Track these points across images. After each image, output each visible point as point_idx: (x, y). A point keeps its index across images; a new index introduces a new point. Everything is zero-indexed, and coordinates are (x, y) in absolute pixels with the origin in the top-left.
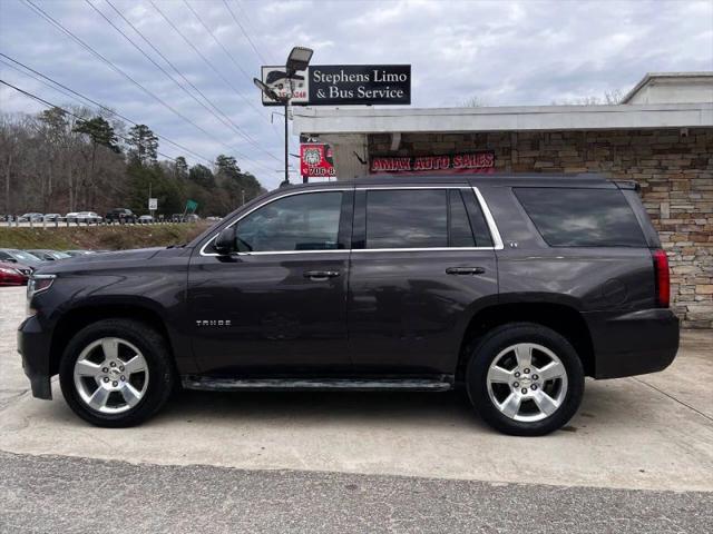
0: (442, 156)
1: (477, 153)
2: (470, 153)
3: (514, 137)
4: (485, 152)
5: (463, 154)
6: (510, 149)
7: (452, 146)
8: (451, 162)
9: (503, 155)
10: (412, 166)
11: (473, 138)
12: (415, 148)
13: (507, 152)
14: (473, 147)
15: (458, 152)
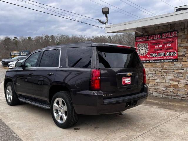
0: (158, 34)
1: (170, 32)
2: (168, 32)
3: (186, 24)
4: (174, 31)
5: (165, 33)
6: (184, 29)
7: (162, 30)
8: (161, 36)
9: (181, 31)
10: (148, 38)
11: (169, 26)
12: (149, 32)
13: (183, 30)
14: (169, 30)
15: (163, 32)
